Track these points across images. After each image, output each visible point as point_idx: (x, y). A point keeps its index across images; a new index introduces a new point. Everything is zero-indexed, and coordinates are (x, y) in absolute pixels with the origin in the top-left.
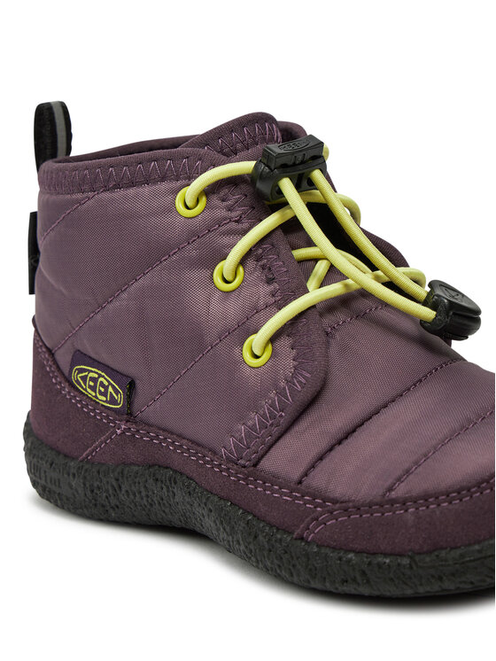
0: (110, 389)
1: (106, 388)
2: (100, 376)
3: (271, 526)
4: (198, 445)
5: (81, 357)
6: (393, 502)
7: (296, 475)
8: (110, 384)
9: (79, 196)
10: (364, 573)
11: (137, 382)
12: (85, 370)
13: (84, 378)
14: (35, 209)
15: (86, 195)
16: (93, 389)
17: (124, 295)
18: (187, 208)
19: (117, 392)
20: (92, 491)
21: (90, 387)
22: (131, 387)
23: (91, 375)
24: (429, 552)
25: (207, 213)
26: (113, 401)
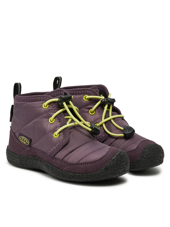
0: (27, 141)
1: (26, 141)
2: (25, 138)
3: (56, 168)
4: (43, 152)
5: (21, 134)
6: (79, 164)
7: (62, 158)
8: (27, 140)
9: (24, 103)
10: (73, 177)
11: (32, 140)
12: (22, 137)
13: (21, 139)
14: (13, 104)
15: (25, 102)
16: (23, 141)
17: (31, 123)
18: (45, 107)
19: (28, 142)
20: (21, 161)
21: (22, 140)
22: (31, 141)
23: (23, 138)
24: (85, 173)
25: (48, 108)
26: (27, 143)
